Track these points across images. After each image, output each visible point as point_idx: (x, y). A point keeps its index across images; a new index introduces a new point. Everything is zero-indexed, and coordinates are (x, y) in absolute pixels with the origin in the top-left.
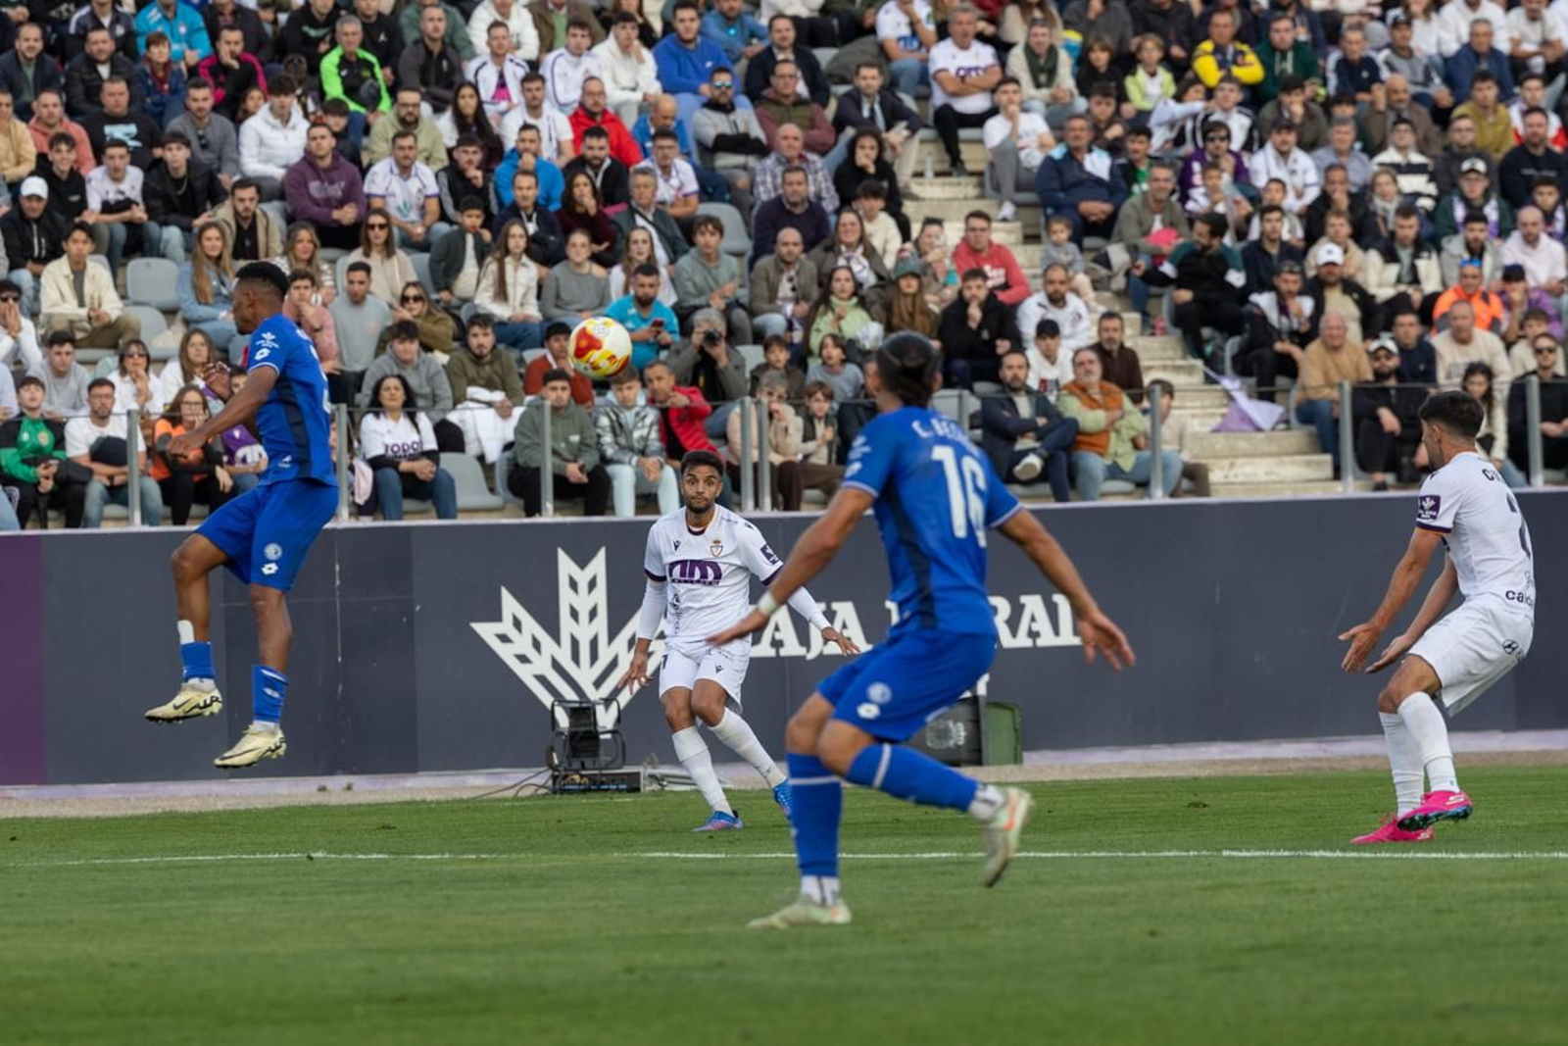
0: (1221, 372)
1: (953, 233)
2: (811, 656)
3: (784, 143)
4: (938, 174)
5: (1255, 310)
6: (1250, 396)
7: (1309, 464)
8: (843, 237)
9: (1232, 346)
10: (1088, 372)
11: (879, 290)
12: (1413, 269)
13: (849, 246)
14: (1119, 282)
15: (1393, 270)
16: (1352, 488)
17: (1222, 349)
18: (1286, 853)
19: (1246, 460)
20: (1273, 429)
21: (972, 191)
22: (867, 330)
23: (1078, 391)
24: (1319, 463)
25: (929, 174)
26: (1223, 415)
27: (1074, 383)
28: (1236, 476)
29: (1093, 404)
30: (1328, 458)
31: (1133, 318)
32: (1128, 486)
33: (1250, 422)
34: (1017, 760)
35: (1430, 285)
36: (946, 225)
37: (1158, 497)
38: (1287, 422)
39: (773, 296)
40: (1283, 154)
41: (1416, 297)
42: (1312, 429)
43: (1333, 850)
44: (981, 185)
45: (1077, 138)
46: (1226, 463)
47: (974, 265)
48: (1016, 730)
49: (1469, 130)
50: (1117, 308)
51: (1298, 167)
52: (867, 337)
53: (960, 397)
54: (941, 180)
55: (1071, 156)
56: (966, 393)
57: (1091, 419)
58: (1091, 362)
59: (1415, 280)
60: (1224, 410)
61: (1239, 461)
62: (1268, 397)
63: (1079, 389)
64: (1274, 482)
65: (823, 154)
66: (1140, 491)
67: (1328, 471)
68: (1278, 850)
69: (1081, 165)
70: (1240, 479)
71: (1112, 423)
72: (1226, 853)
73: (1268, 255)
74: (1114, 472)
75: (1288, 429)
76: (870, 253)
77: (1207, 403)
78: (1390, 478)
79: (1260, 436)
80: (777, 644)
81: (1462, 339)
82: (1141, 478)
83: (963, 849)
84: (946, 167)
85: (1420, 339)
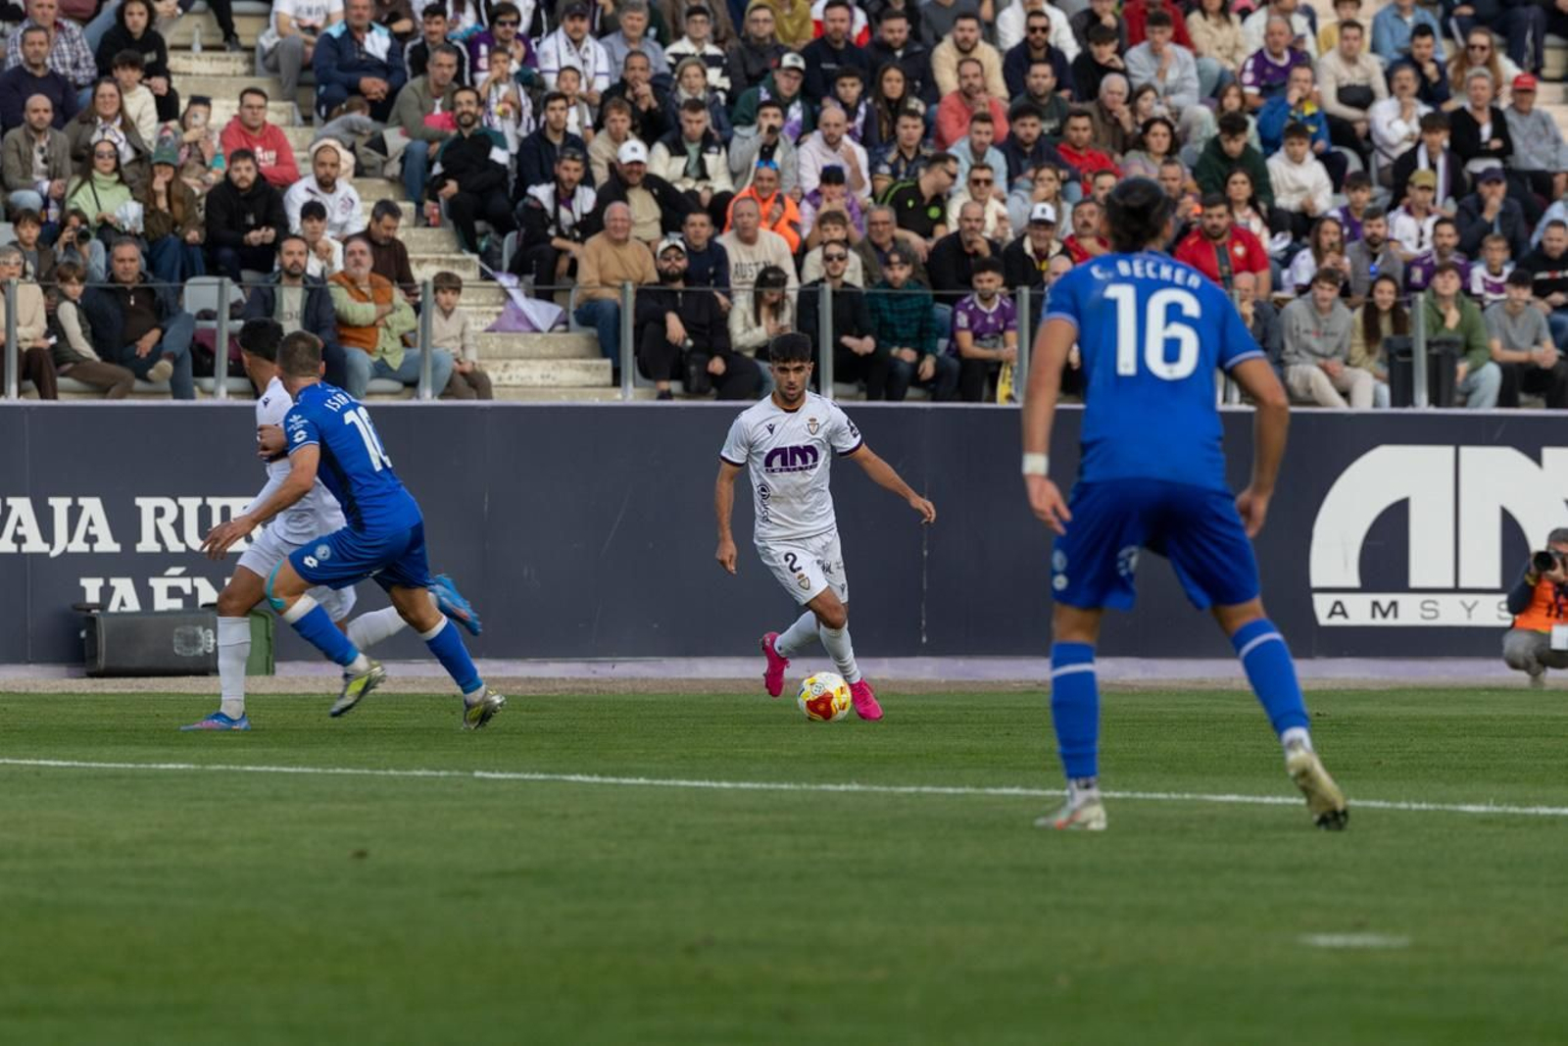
0: (499, 269)
1: (223, 112)
2: (54, 553)
3: (39, 11)
4: (205, 48)
5: (532, 203)
6: (527, 295)
7: (587, 368)
8: (101, 109)
9: (509, 243)
10: (358, 263)
11: (136, 167)
12: (701, 163)
13: (106, 118)
14: (394, 168)
15: (680, 163)
16: (633, 395)
17: (500, 246)
18: (542, 777)
19: (522, 362)
20: (551, 330)
21: (241, 68)
22: (128, 211)
23: (347, 283)
24: (597, 368)
25: (197, 47)
26: (499, 314)
27: (343, 273)
28: (510, 378)
29: (362, 297)
30: (608, 362)
31: (407, 207)
32: (395, 386)
33: (528, 322)
34: (269, 670)
35: (721, 183)
36: (214, 103)
37: (427, 398)
38: (566, 323)
39: (27, 169)
40: (576, 42)
41: (706, 197)
42: (593, 331)
43: (590, 774)
44: (251, 61)
45: (359, 16)
46: (500, 364)
47: (245, 145)
48: (268, 639)
49: (765, 21)
50: (391, 196)
51: (590, 57)
52: (127, 219)
53: (221, 285)
54: (209, 54)
55: (352, 34)
56: (227, 280)
57: (361, 311)
58: (362, 252)
59: (704, 176)
60: (500, 309)
61: (514, 363)
62: (547, 296)
63: (349, 281)
64: (550, 387)
66: (408, 390)
67: (608, 377)
68: (533, 772)
69: (361, 44)
70: (515, 381)
71: (382, 316)
72: (478, 774)
73: (552, 145)
74: (382, 370)
75: (567, 331)
76: (128, 127)
77: (481, 301)
78: (675, 386)
79: (537, 337)
80: (19, 539)
81: (748, 239)
82: (410, 377)
83: (201, 761)
84: (219, 40)
85: (711, 240)
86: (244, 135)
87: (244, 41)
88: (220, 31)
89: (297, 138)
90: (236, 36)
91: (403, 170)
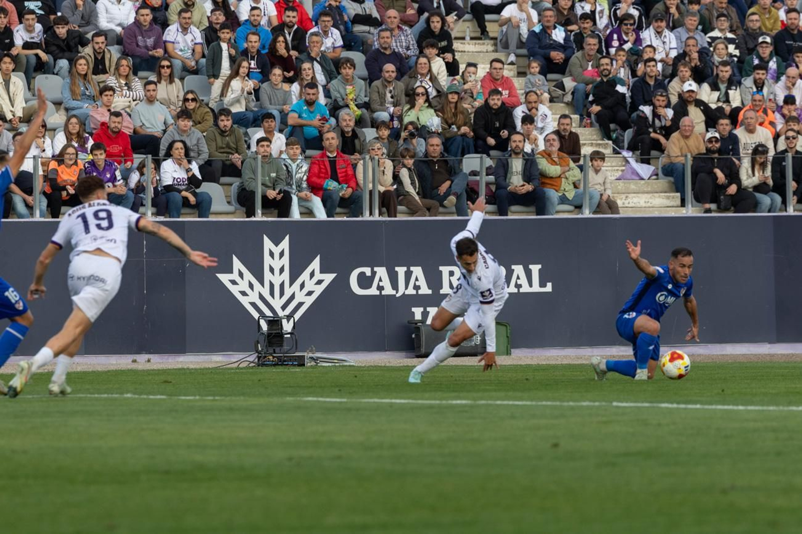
0: (622, 148)
2: (398, 295)
3: (389, 20)
4: (472, 39)
5: (641, 114)
6: (637, 161)
7: (668, 198)
8: (420, 71)
9: (628, 134)
10: (551, 145)
11: (438, 99)
12: (727, 94)
13: (422, 75)
14: (568, 98)
15: (716, 94)
16: (691, 211)
17: (623, 136)
18: (647, 405)
19: (635, 195)
20: (649, 179)
21: (491, 48)
22: (432, 120)
23: (547, 156)
24: (673, 198)
25: (468, 38)
26: (623, 171)
27: (544, 151)
28: (629, 203)
29: (554, 163)
30: (678, 194)
31: (576, 117)
32: (571, 208)
33: (638, 175)
34: (508, 353)
36: (478, 66)
37: (587, 214)
38: (657, 175)
39: (383, 102)
40: (659, 33)
41: (728, 109)
43: (672, 403)
44: (495, 45)
45: (548, 21)
46: (624, 196)
47: (493, 87)
48: (508, 337)
49: (757, 20)
50: (567, 112)
51: (666, 40)
52: (433, 125)
53: (481, 158)
54: (474, 41)
55: (545, 31)
56: (485, 155)
57: (553, 170)
58: (554, 140)
59: (727, 101)
60: (624, 168)
61: (631, 195)
62: (646, 161)
63: (547, 154)
64: (649, 207)
65: (411, 26)
66: (577, 210)
67: (679, 202)
68: (643, 402)
69: (550, 36)
70: (632, 205)
71: (564, 173)
72: (615, 404)
73: (649, 85)
74: (563, 200)
75: (657, 179)
76: (433, 79)
77: (613, 164)
78: (713, 206)
79: (643, 182)
80: (380, 288)
81: (751, 131)
82: (577, 203)
83: (474, 399)
84: (478, 34)
85: (730, 133)
86: (493, 82)
87: (491, 35)
88: (479, 30)
89: (519, 84)
90: (487, 32)
91: (573, 99)
